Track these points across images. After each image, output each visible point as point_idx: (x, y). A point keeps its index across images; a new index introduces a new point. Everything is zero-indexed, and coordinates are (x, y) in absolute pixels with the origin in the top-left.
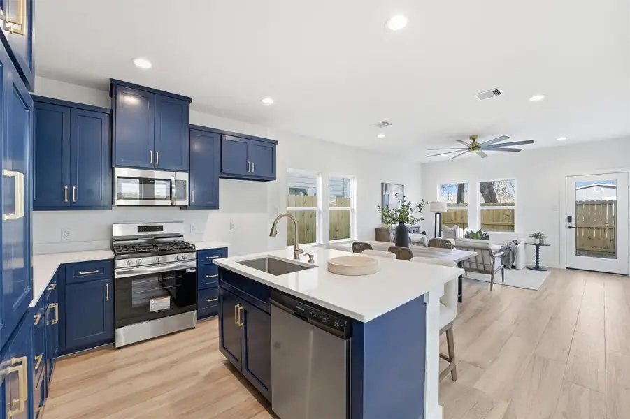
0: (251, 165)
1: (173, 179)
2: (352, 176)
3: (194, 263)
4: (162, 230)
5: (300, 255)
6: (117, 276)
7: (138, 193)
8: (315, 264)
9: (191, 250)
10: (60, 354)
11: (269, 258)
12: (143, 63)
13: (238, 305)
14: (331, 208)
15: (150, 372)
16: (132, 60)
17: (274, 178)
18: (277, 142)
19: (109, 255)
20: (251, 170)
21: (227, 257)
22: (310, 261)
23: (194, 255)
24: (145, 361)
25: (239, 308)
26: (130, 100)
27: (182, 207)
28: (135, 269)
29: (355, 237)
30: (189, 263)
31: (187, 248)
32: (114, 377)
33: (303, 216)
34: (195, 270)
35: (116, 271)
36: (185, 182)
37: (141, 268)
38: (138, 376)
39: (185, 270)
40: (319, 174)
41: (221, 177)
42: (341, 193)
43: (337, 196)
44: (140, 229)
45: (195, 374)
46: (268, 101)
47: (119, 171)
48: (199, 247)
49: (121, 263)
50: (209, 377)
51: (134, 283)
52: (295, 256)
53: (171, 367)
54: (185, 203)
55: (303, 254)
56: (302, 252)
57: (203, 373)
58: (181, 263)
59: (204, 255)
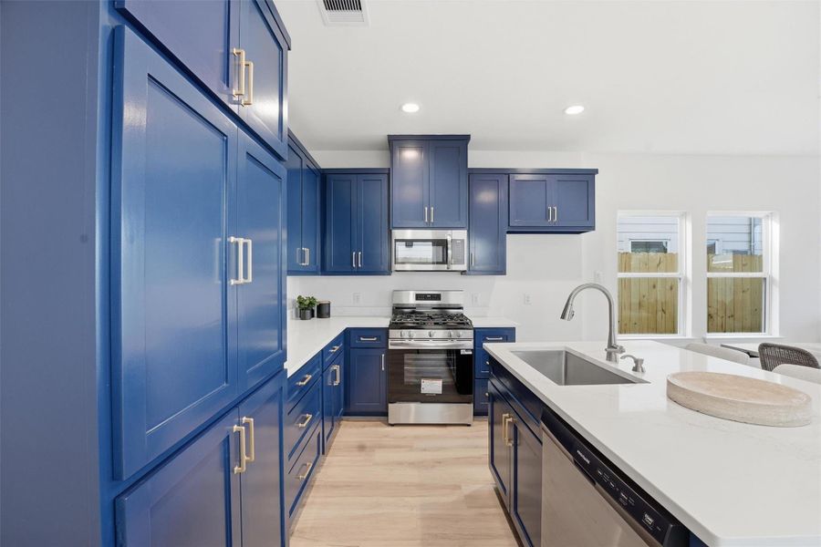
0: (553, 210)
1: (449, 239)
2: (767, 212)
3: (470, 344)
4: (440, 299)
5: (619, 356)
6: (390, 347)
7: (431, 257)
8: (644, 378)
9: (467, 327)
10: (345, 414)
11: (566, 352)
12: (411, 108)
13: (507, 415)
14: (710, 275)
15: (411, 464)
16: (400, 108)
17: (592, 228)
18: (596, 171)
19: (385, 323)
20: (554, 219)
21: (514, 341)
22: (635, 369)
23: (470, 334)
24: (411, 448)
25: (507, 420)
26: (410, 155)
27: (463, 272)
28: (407, 341)
29: (774, 332)
30: (466, 344)
31: (462, 323)
32: (380, 455)
33: (654, 287)
34: (471, 353)
35: (390, 341)
36: (463, 241)
37: (412, 341)
38: (400, 464)
39: (459, 350)
40: (684, 215)
41: (508, 232)
42: (744, 247)
43: (735, 252)
44: (419, 297)
45: (457, 487)
46: (575, 110)
47: (397, 234)
48: (476, 324)
49: (394, 333)
50: (471, 499)
51: (406, 356)
52: (609, 357)
53: (433, 467)
54: (464, 267)
55: (624, 354)
56: (622, 350)
57: (467, 490)
58: (455, 342)
59: (482, 335)
